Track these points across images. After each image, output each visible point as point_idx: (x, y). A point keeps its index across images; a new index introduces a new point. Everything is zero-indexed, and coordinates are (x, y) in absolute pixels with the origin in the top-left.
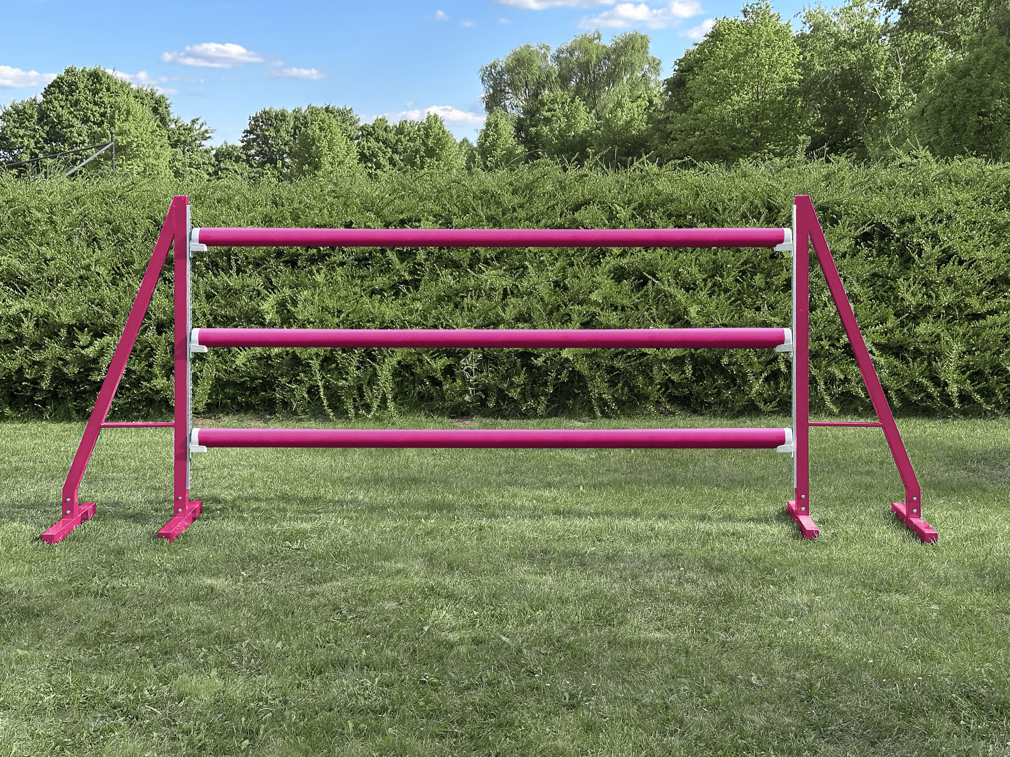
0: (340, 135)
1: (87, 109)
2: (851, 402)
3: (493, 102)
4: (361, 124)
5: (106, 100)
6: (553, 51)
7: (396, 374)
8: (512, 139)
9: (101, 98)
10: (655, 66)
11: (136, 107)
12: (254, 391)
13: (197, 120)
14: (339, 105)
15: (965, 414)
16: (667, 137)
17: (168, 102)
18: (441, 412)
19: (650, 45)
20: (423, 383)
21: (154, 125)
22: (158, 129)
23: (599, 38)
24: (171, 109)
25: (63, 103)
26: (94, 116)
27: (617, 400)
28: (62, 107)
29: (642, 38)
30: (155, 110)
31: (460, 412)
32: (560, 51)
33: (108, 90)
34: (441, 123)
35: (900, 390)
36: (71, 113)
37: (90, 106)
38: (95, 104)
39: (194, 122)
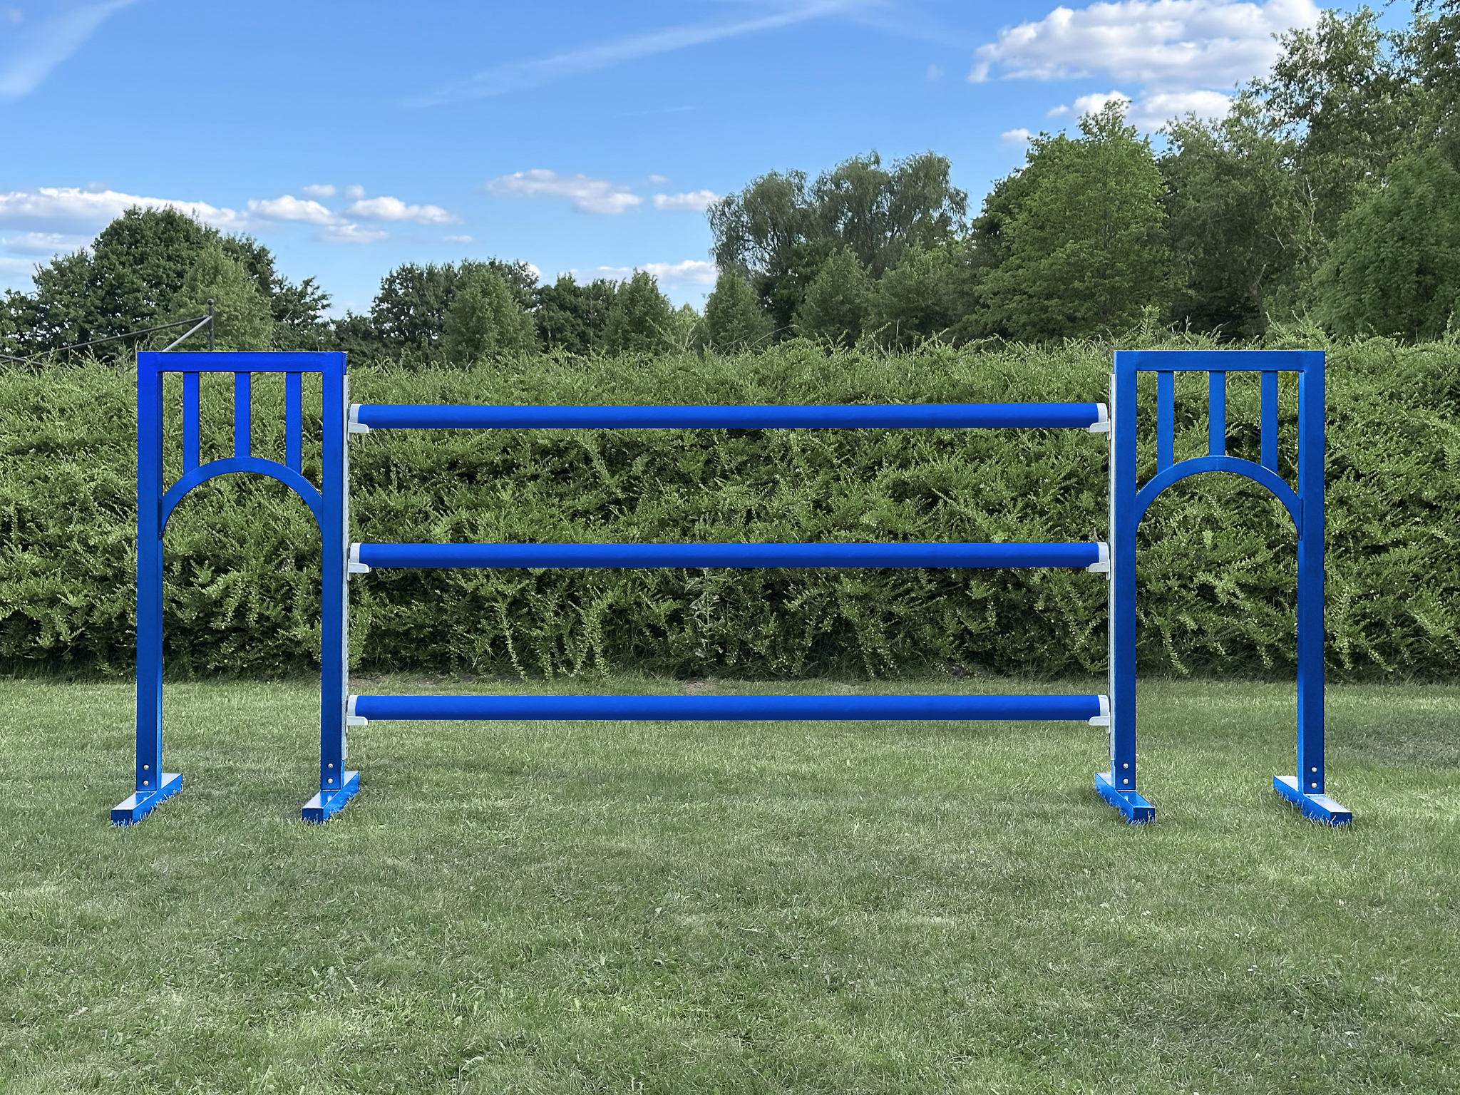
0: (511, 301)
1: (158, 266)
2: (1207, 661)
3: (726, 254)
4: (539, 285)
5: (184, 253)
6: (810, 182)
7: (605, 621)
8: (755, 307)
9: (177, 250)
10: (959, 202)
11: (228, 263)
12: (422, 642)
13: (311, 281)
14: (507, 259)
15: (1360, 678)
16: (976, 302)
17: (270, 256)
18: (666, 670)
19: (950, 171)
20: (641, 633)
21: (252, 287)
22: (257, 295)
23: (877, 161)
24: (274, 267)
25: (124, 259)
26: (168, 276)
27: (896, 657)
28: (123, 264)
29: (940, 160)
30: (252, 268)
31: (688, 672)
32: (822, 182)
33: (187, 239)
34: (654, 283)
35: (1273, 645)
36: (135, 272)
37: (162, 262)
38: (169, 258)
39: (307, 283)
